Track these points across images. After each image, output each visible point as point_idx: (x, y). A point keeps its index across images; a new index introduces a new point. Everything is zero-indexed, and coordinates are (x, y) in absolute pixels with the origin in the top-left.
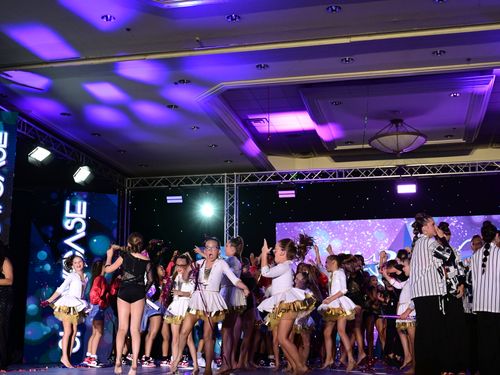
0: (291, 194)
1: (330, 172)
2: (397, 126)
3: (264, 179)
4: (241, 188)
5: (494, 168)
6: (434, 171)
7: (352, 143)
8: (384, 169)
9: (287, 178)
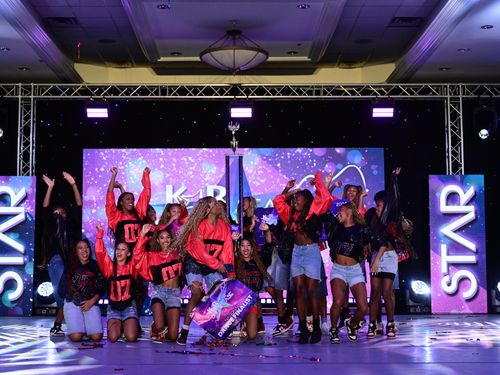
0: (102, 113)
1: (152, 88)
2: (234, 39)
3: (69, 93)
4: (40, 103)
5: (341, 92)
6: (274, 93)
7: (179, 54)
8: (217, 88)
9: (98, 93)
